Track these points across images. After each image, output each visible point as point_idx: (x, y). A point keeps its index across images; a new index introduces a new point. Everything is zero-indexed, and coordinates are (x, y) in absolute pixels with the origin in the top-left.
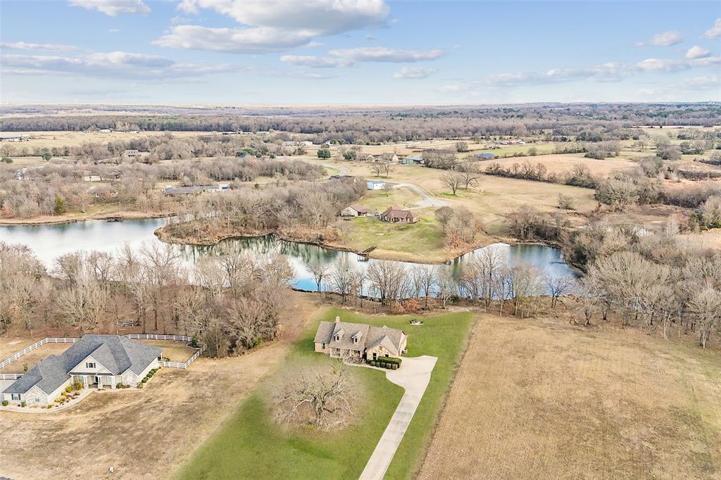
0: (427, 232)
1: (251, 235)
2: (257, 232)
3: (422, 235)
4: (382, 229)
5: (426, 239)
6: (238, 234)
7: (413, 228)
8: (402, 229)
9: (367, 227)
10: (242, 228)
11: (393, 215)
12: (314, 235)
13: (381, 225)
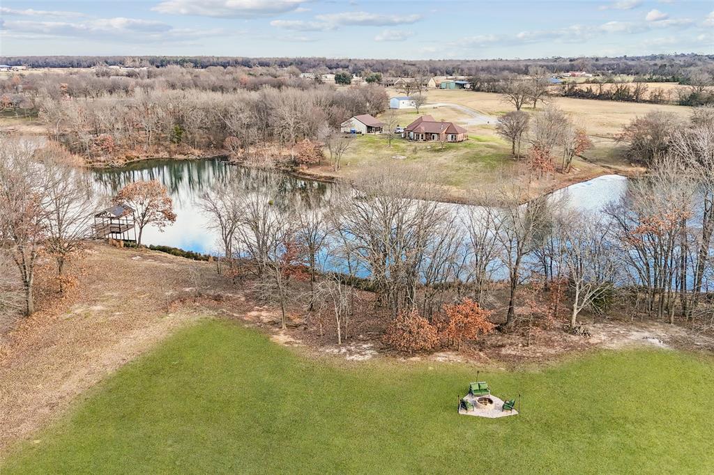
0: (483, 154)
1: (185, 157)
2: (197, 152)
3: (474, 159)
4: (404, 151)
5: (481, 164)
6: (164, 155)
7: (457, 149)
8: (439, 151)
9: (379, 147)
10: (173, 147)
11: (423, 129)
12: (285, 157)
13: (403, 145)
